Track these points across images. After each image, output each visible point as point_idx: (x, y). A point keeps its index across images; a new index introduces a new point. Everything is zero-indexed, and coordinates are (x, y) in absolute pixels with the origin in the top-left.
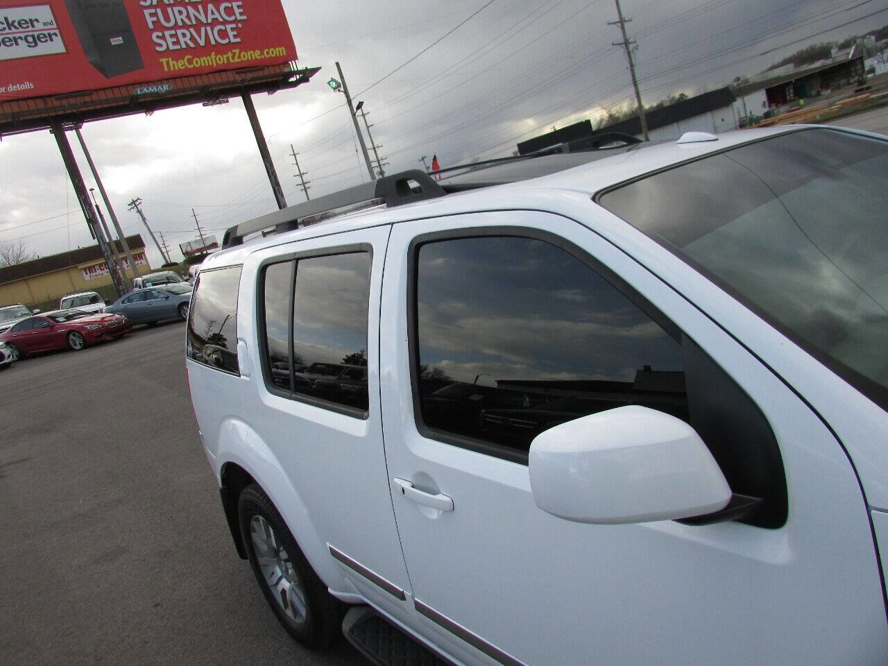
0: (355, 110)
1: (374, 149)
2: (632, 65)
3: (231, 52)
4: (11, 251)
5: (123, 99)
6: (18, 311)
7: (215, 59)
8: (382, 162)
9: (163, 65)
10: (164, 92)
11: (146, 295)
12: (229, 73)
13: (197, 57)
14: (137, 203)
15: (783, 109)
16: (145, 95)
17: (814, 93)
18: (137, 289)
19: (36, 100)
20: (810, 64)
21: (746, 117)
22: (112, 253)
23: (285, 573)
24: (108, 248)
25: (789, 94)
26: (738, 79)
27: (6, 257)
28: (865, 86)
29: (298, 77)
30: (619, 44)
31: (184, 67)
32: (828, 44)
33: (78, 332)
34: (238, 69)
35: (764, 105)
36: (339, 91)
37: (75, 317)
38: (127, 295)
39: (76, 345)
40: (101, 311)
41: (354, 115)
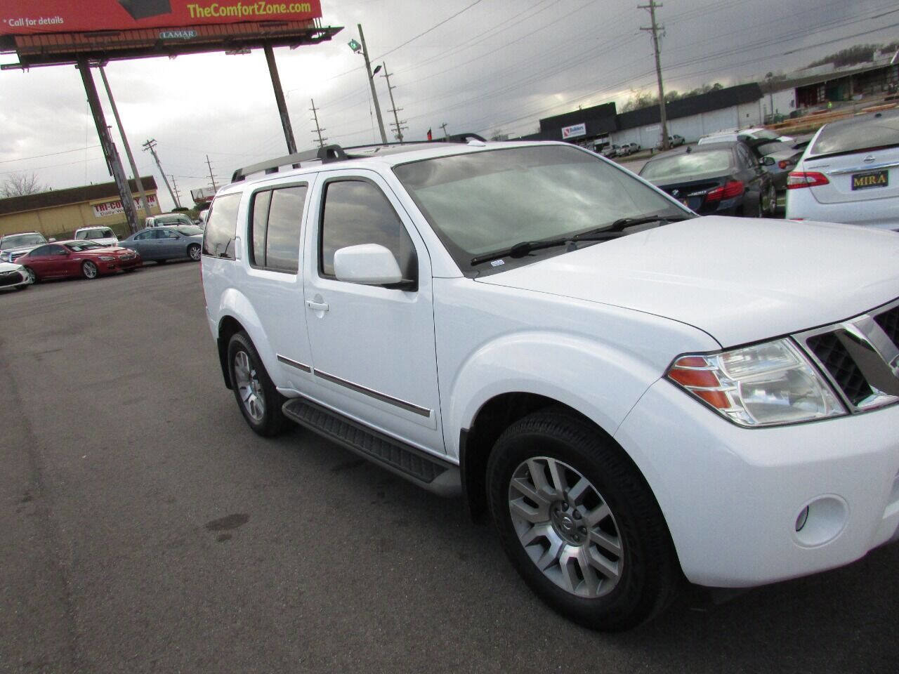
0: (373, 74)
1: (395, 111)
2: (657, 52)
3: (258, 4)
4: (23, 180)
5: (148, 41)
6: (33, 239)
7: (241, 9)
8: (401, 126)
9: (190, 12)
10: (189, 38)
11: (158, 234)
12: (254, 25)
13: (223, 6)
14: (152, 144)
15: (812, 110)
16: (170, 40)
17: (846, 96)
18: (149, 228)
19: (65, 35)
20: (851, 66)
21: (772, 115)
22: (126, 192)
23: (254, 390)
25: (820, 95)
26: (770, 75)
27: (18, 187)
28: (895, 95)
29: (321, 34)
30: (647, 29)
31: (210, 15)
32: (873, 46)
33: (92, 262)
34: (264, 21)
35: (792, 104)
36: (359, 52)
37: (89, 248)
38: (139, 232)
39: (89, 274)
40: (114, 245)
41: (371, 78)
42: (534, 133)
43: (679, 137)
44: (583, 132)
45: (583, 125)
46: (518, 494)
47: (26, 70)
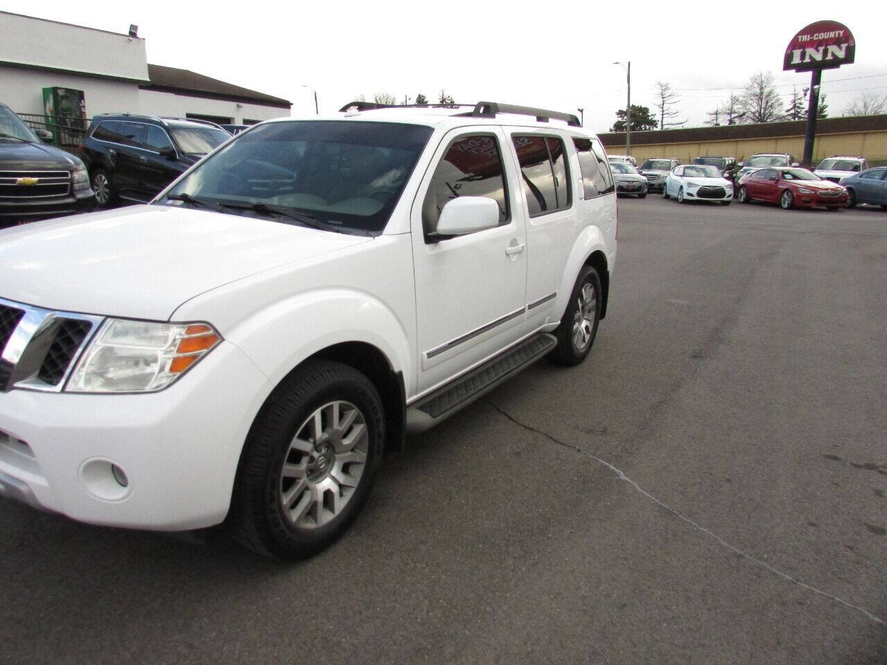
33: (792, 192)
37: (799, 178)
39: (785, 203)
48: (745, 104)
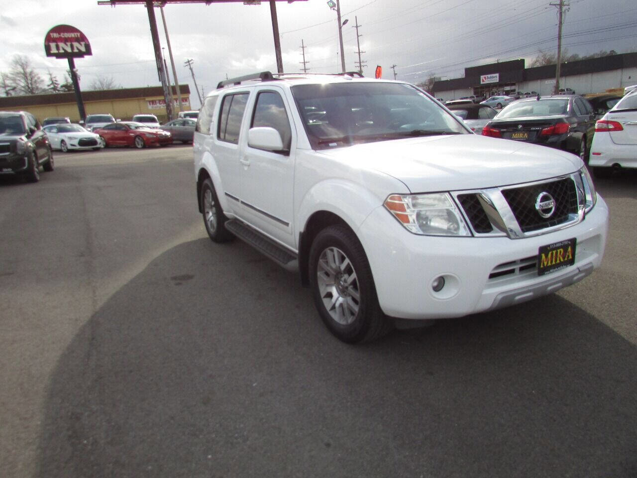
0: (342, 24)
1: (359, 53)
2: (561, 23)
4: (106, 80)
8: (362, 64)
11: (185, 123)
14: (190, 63)
18: (181, 119)
22: (169, 94)
24: (167, 90)
30: (555, 5)
33: (141, 137)
36: (334, 9)
38: (173, 121)
39: (139, 145)
40: (157, 128)
41: (340, 28)
42: (460, 77)
43: (571, 90)
44: (497, 80)
45: (497, 75)
46: (323, 269)
47: (113, 6)
48: (14, 80)
